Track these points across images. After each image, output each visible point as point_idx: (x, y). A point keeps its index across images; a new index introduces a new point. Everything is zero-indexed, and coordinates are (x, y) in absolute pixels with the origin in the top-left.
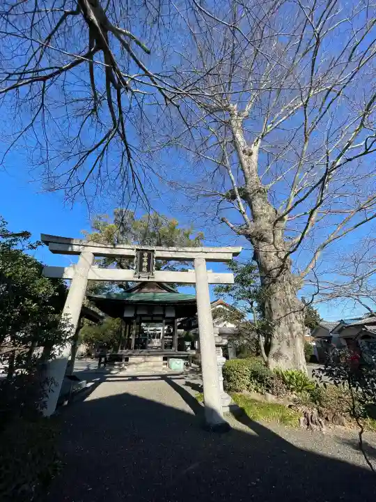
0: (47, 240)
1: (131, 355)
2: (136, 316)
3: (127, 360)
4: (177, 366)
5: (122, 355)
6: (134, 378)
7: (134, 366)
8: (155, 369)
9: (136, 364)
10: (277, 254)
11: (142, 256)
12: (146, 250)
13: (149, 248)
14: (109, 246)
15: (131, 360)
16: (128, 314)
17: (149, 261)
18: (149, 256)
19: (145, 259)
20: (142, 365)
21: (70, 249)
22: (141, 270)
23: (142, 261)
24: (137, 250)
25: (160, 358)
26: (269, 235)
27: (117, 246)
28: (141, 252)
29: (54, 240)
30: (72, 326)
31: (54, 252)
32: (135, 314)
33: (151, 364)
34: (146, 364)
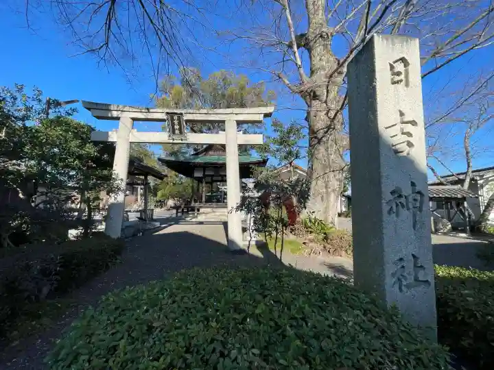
0: (90, 106)
1: (201, 207)
2: (205, 176)
3: (198, 210)
5: (194, 207)
6: (201, 223)
7: (204, 215)
9: (206, 213)
10: (327, 114)
11: (172, 120)
12: (176, 114)
13: (178, 111)
14: (143, 111)
15: (202, 210)
16: (198, 174)
17: (180, 124)
18: (179, 119)
19: (176, 122)
20: (211, 215)
21: (110, 115)
22: (174, 133)
23: (173, 125)
24: (167, 113)
26: (322, 92)
27: (151, 111)
28: (171, 115)
29: (95, 107)
30: (122, 180)
31: (99, 118)
32: (204, 174)
33: (217, 214)
34: (213, 214)
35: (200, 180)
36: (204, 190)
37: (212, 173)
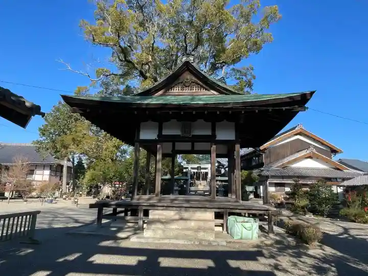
2: (162, 139)
3: (146, 213)
4: (246, 233)
7: (160, 226)
8: (201, 235)
9: (162, 223)
15: (153, 214)
16: (148, 134)
20: (174, 226)
25: (210, 215)
32: (160, 135)
33: (192, 224)
34: (181, 224)
35: (150, 146)
36: (159, 166)
37: (178, 132)
